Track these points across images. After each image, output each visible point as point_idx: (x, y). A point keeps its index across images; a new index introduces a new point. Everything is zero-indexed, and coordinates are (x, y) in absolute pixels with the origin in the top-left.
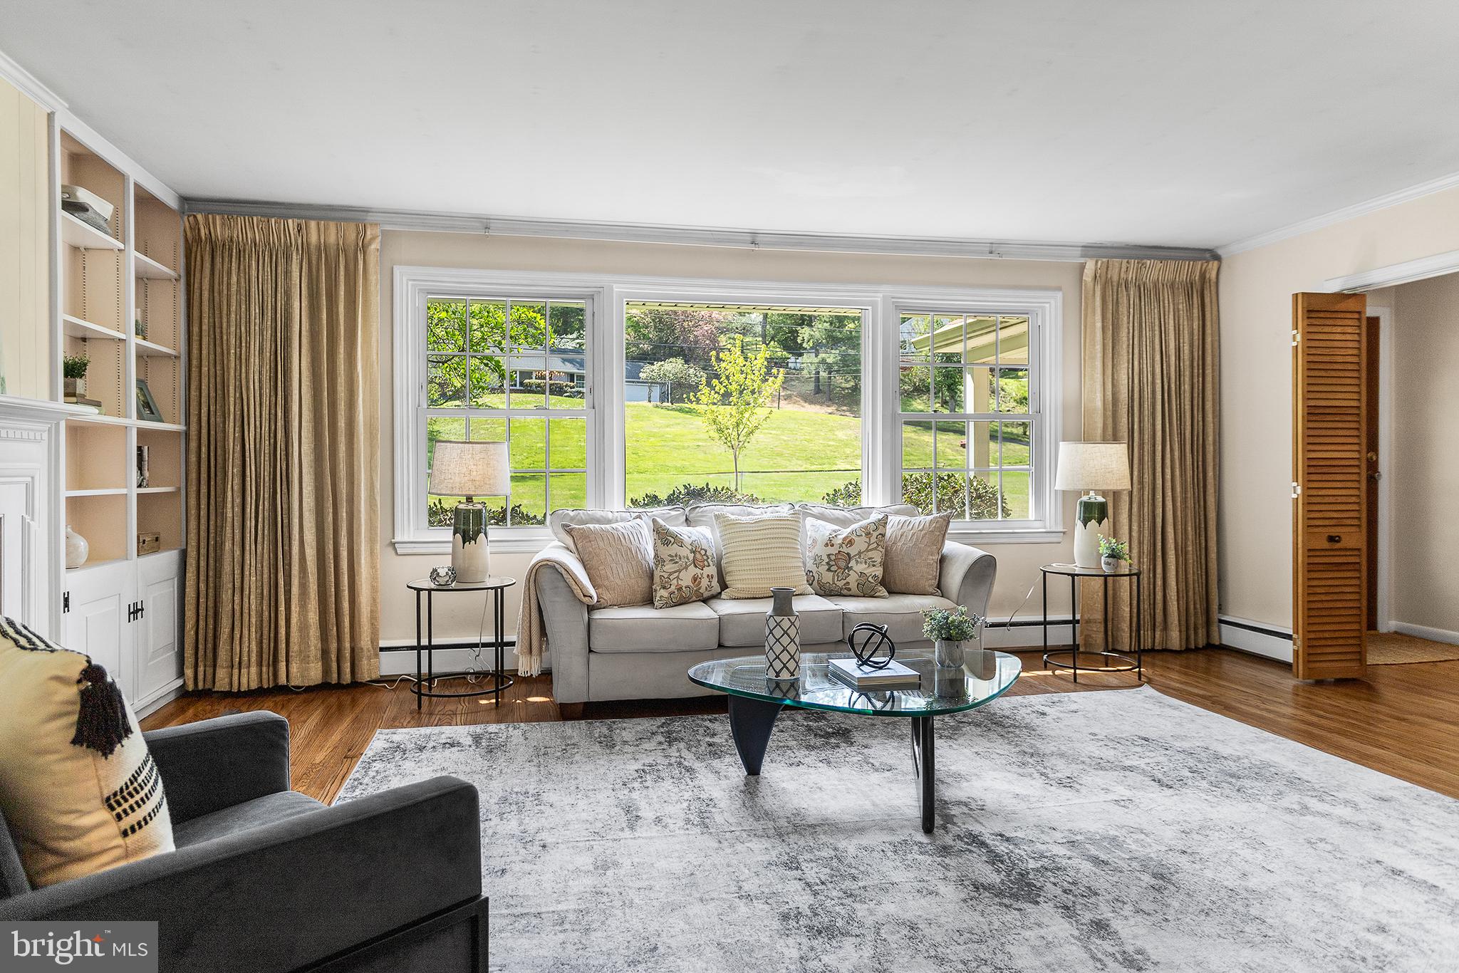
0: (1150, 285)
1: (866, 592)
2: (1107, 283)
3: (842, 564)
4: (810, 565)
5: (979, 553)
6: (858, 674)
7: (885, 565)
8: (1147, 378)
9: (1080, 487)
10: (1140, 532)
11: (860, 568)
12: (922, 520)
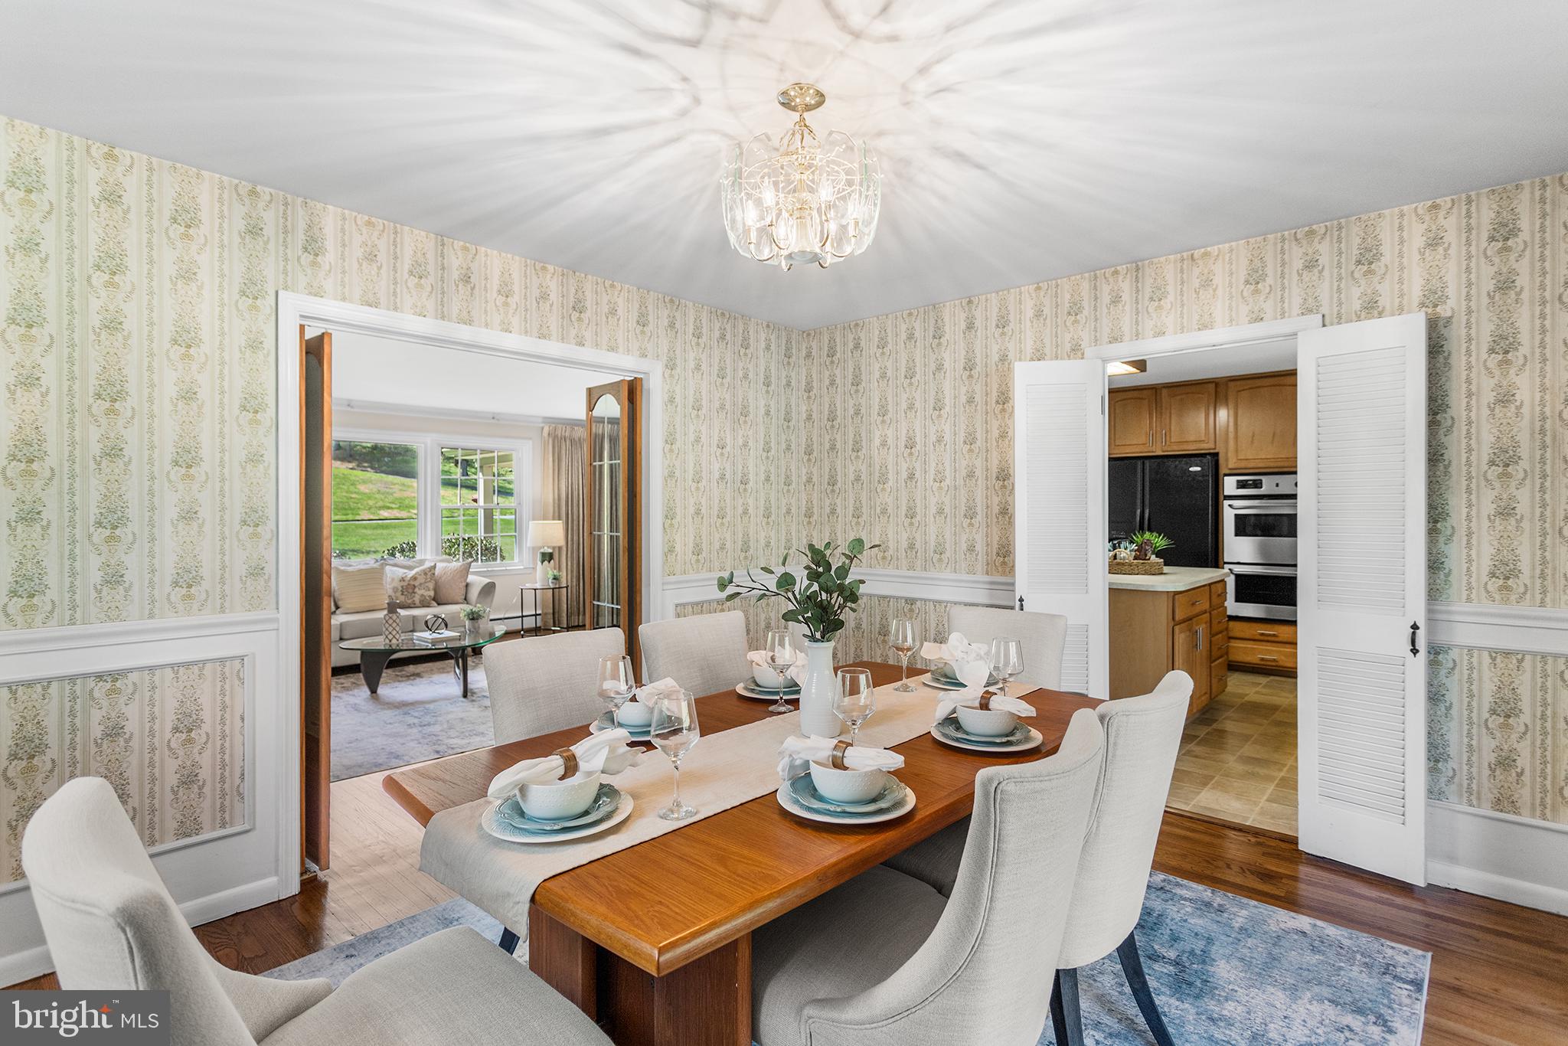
0: (577, 439)
1: (424, 604)
2: (555, 437)
3: (411, 591)
4: (390, 592)
5: (488, 580)
6: (431, 637)
7: (435, 590)
8: (575, 486)
9: (540, 545)
10: (572, 566)
11: (422, 592)
12: (456, 564)
